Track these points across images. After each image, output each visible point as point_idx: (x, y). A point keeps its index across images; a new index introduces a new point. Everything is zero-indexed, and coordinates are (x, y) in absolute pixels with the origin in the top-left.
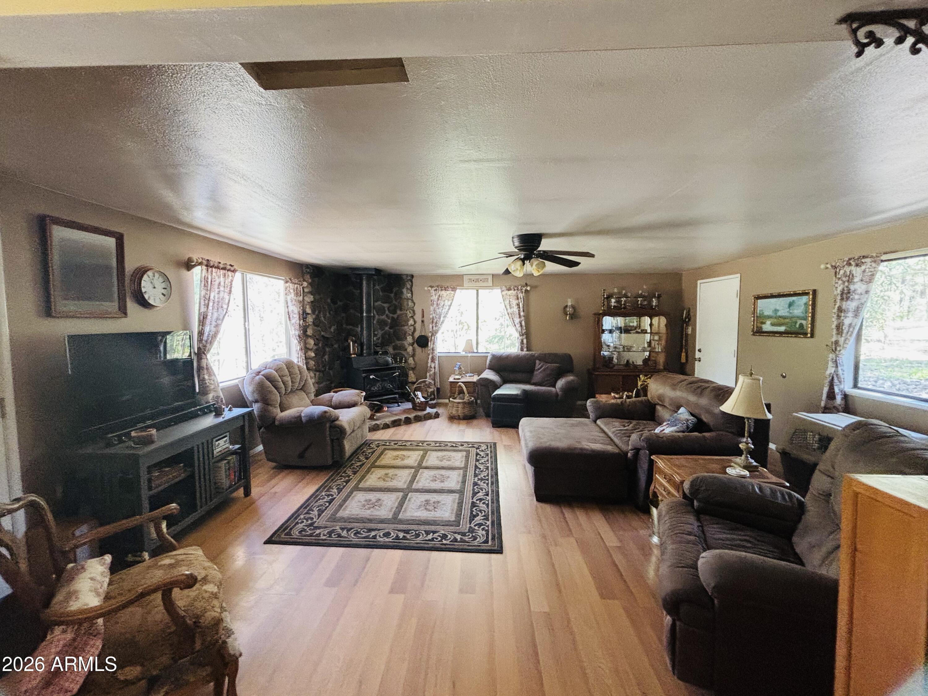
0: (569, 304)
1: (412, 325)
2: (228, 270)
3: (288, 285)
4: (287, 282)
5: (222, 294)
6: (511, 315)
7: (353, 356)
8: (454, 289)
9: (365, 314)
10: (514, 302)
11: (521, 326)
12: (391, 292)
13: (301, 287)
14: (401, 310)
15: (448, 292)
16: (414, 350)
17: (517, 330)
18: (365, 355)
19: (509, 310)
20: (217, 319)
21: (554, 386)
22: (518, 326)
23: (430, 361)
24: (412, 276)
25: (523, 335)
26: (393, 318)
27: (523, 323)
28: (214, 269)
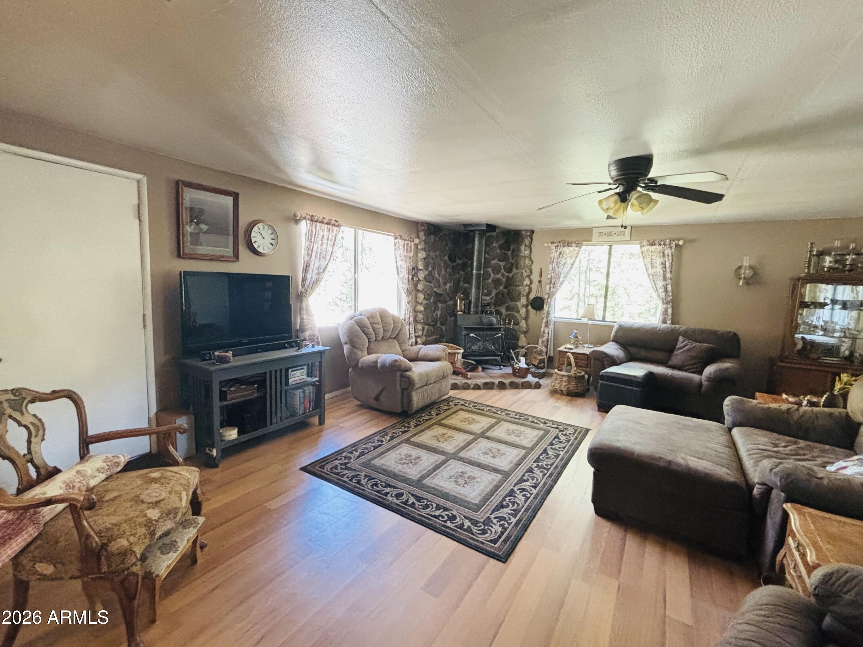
0: (746, 263)
1: (527, 285)
2: (333, 225)
3: (397, 241)
4: (396, 238)
5: (324, 246)
6: (653, 277)
7: (459, 313)
8: (579, 245)
9: (474, 272)
10: (659, 261)
11: (666, 290)
12: (509, 250)
13: (412, 244)
14: (517, 269)
15: (571, 249)
16: (527, 311)
17: (659, 296)
18: (472, 313)
19: (650, 271)
20: (319, 268)
21: (700, 373)
22: (661, 291)
23: (543, 325)
24: (533, 232)
25: (667, 303)
26: (508, 277)
27: (669, 288)
28: (318, 224)
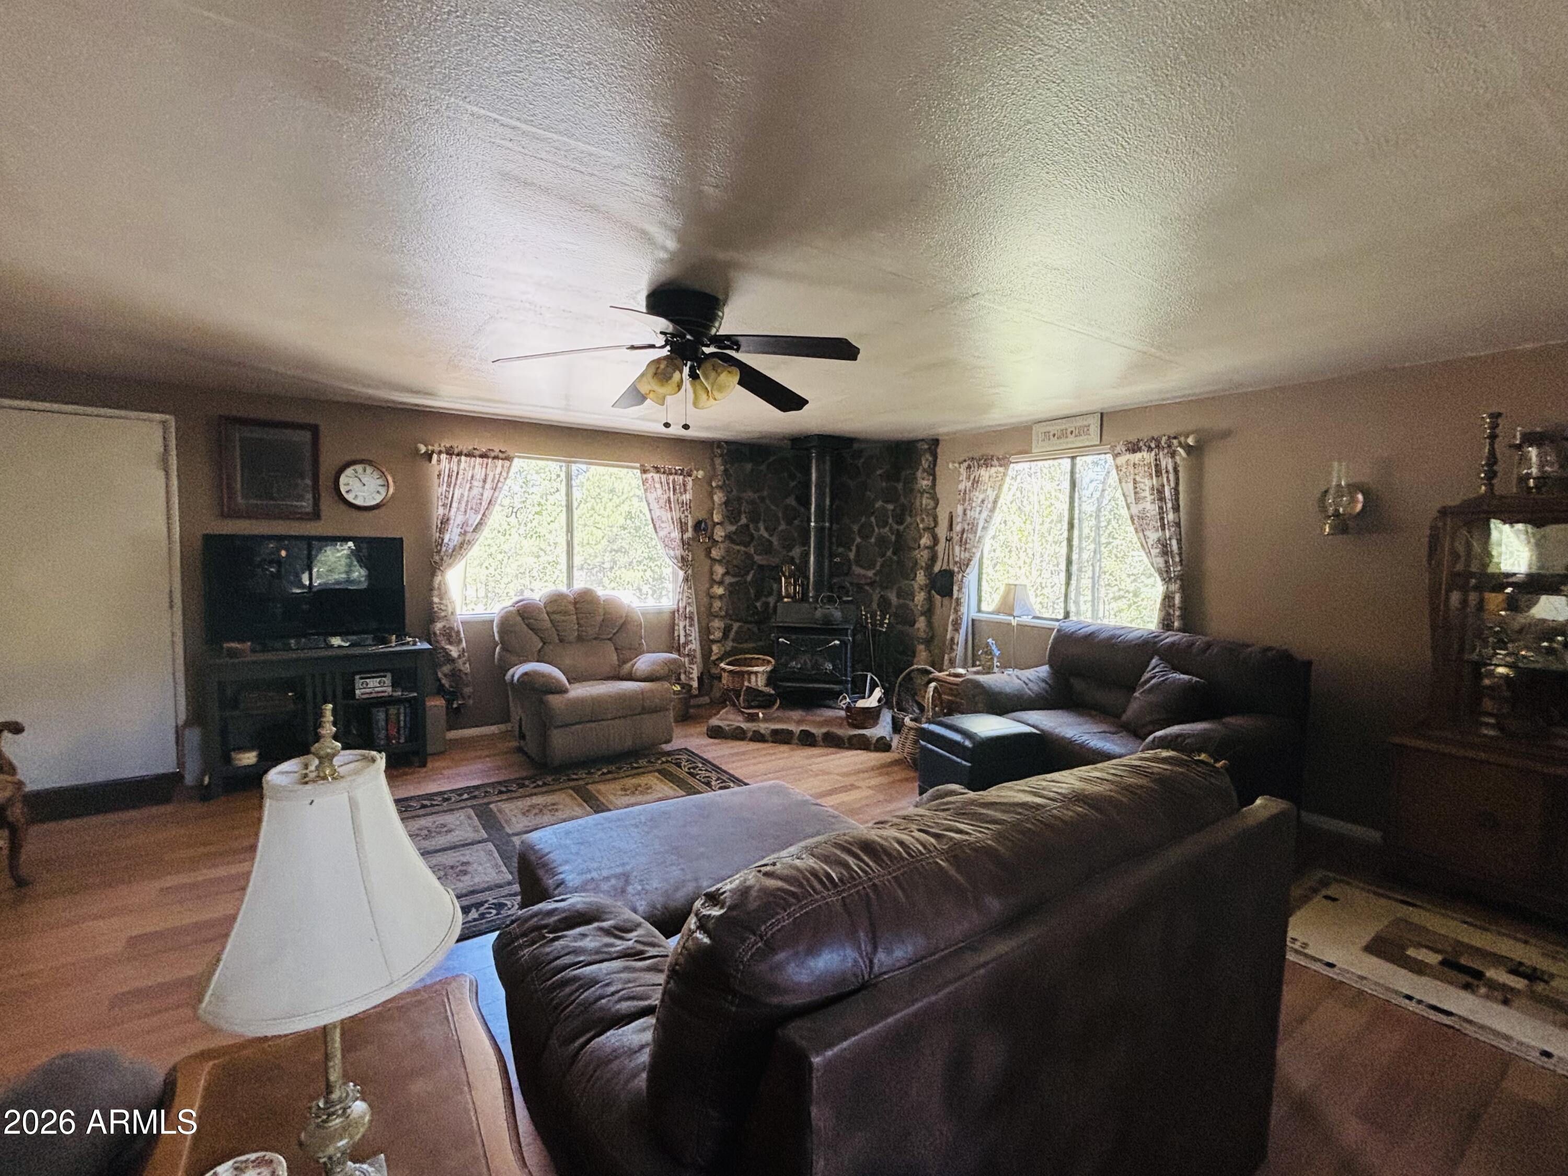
0: (1339, 480)
1: (927, 548)
2: (495, 458)
3: (649, 476)
4: (644, 471)
7: (786, 600)
8: (1004, 462)
9: (813, 524)
10: (1147, 484)
11: (1167, 552)
13: (689, 480)
14: (911, 516)
15: (993, 470)
16: (930, 599)
17: (1153, 565)
19: (1134, 508)
22: (1157, 552)
24: (935, 442)
25: (1171, 580)
26: (898, 530)
27: (1173, 545)
28: (463, 458)
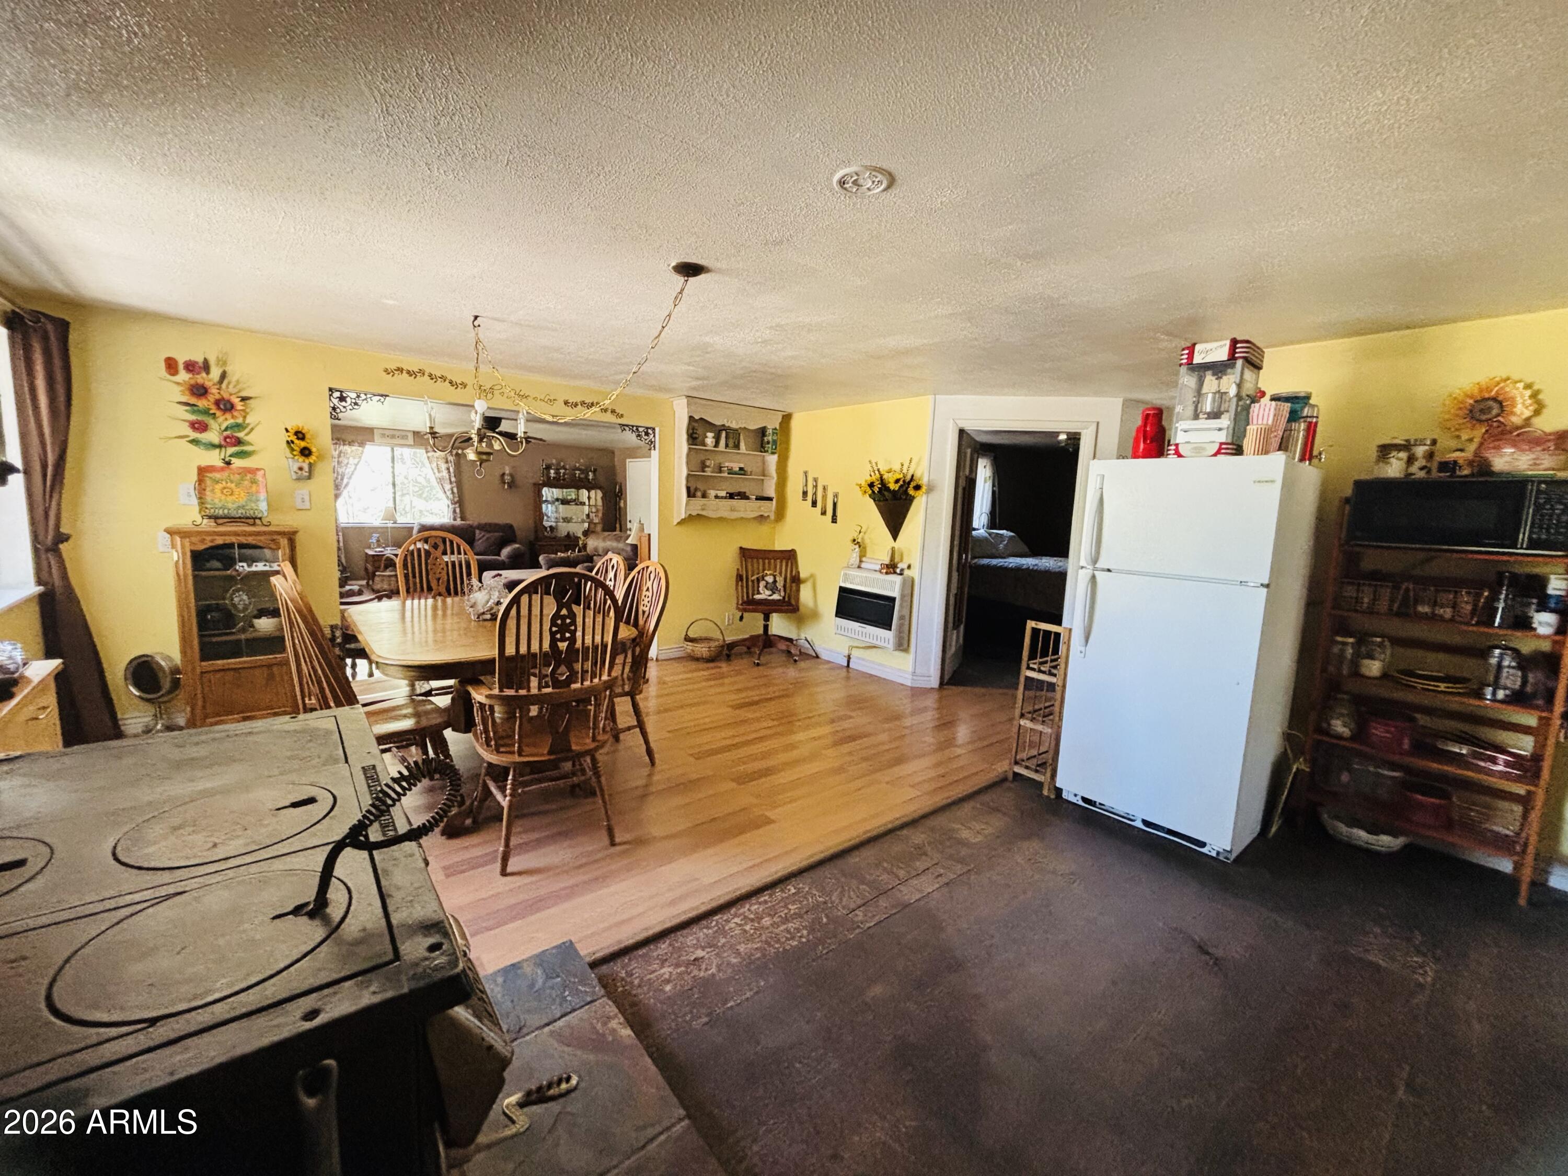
0: (507, 472)
6: (440, 480)
8: (362, 444)
10: (443, 466)
11: (453, 493)
15: (354, 448)
17: (447, 497)
19: (437, 474)
21: (499, 555)
22: (449, 493)
25: (455, 503)
27: (455, 490)
